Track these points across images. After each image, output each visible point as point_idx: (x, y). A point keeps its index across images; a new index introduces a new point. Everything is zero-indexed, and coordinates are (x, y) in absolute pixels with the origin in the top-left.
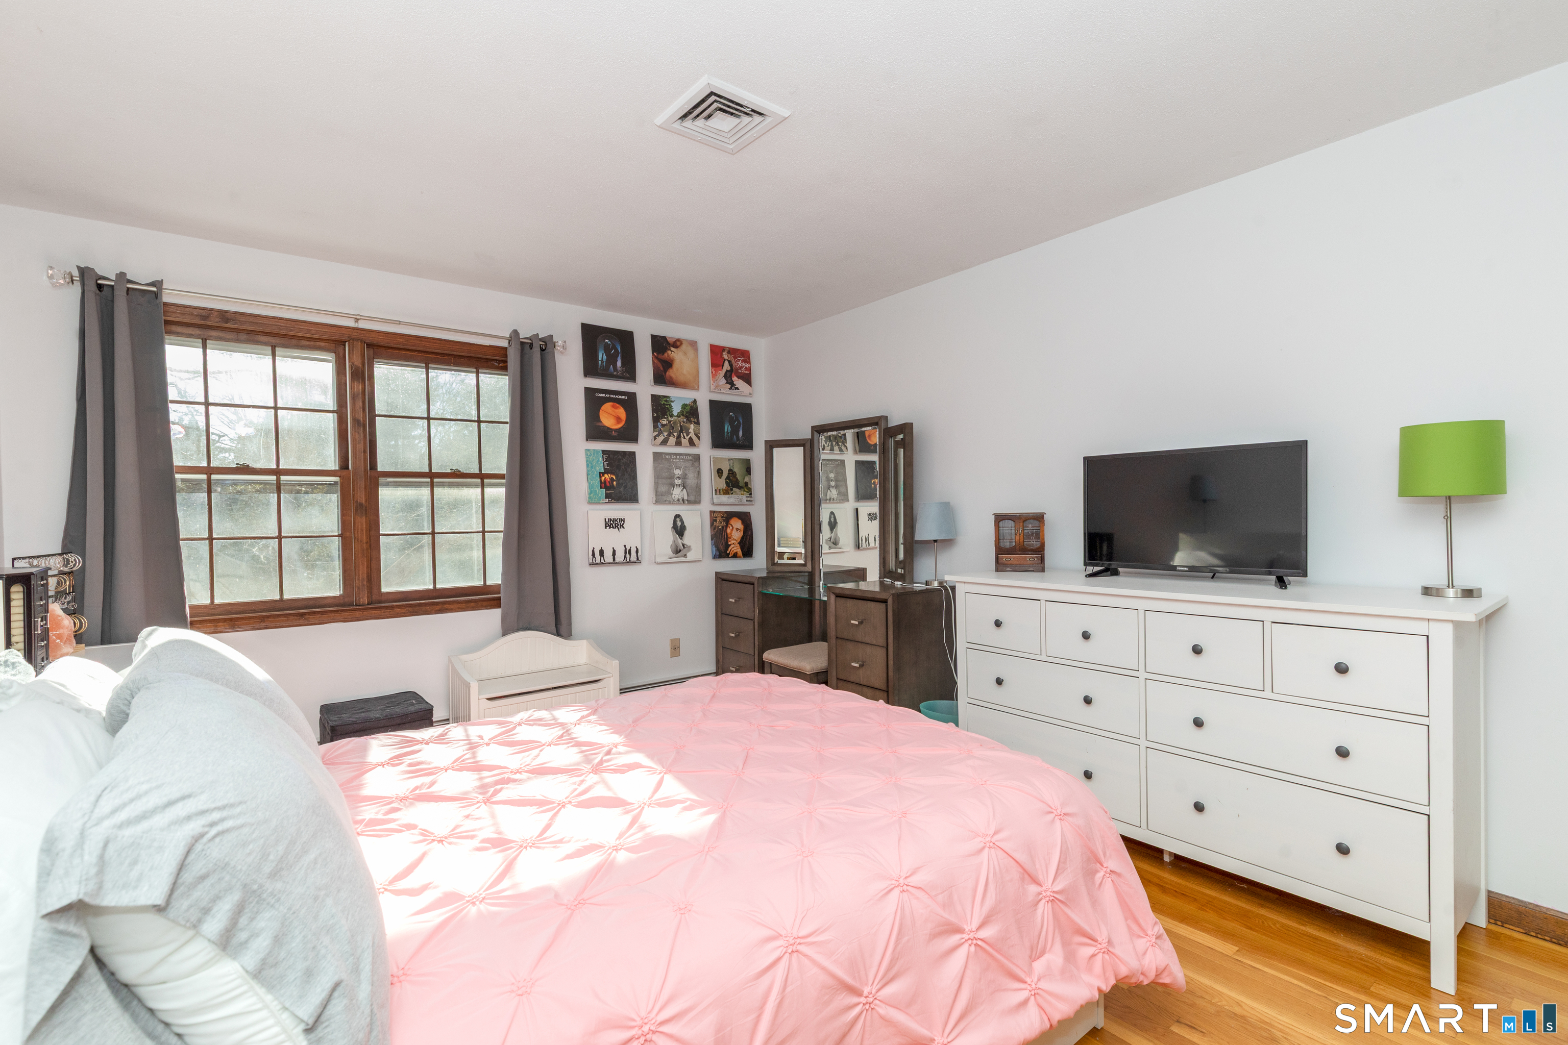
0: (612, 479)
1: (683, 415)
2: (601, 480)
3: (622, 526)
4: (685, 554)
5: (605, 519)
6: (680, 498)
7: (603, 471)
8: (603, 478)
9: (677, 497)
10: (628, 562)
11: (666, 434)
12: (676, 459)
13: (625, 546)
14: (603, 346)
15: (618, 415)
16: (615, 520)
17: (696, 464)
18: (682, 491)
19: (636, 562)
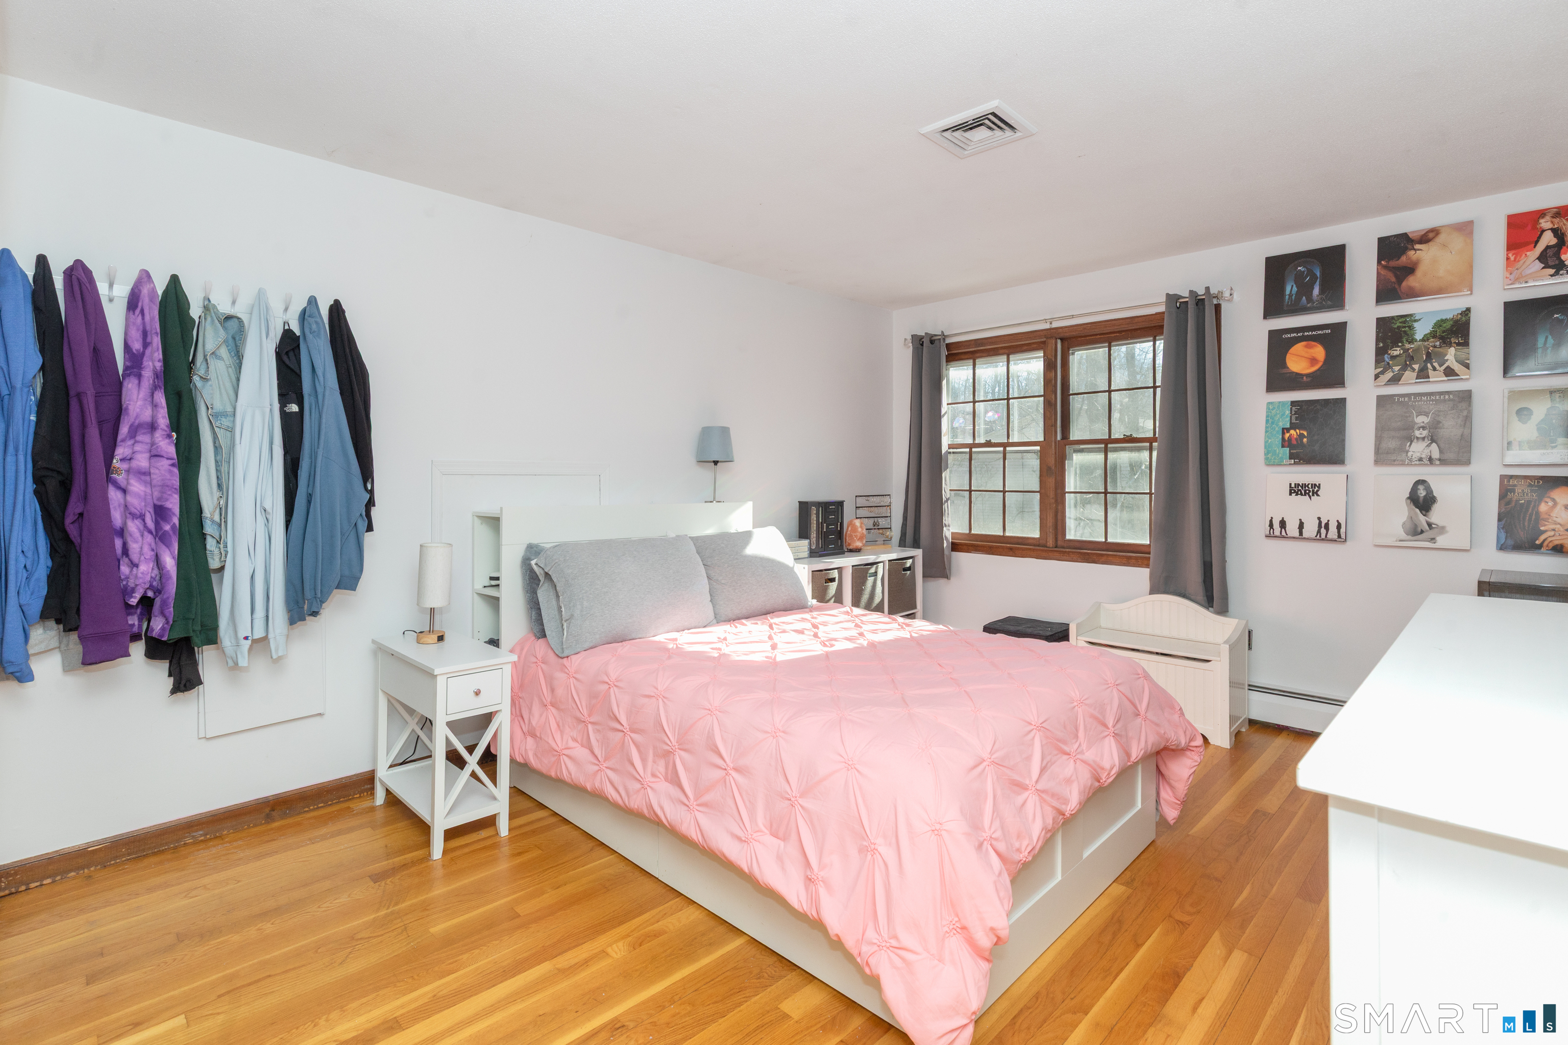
0: (1301, 436)
1: (1434, 337)
2: (1283, 439)
3: (1316, 493)
4: (1433, 537)
5: (1290, 484)
6: (1423, 456)
7: (1288, 426)
8: (1287, 435)
9: (1417, 455)
10: (1323, 540)
11: (1397, 368)
12: (1421, 400)
13: (1319, 518)
14: (1294, 276)
15: (1314, 355)
16: (1304, 486)
17: (1464, 405)
18: (1428, 446)
19: (1336, 541)
